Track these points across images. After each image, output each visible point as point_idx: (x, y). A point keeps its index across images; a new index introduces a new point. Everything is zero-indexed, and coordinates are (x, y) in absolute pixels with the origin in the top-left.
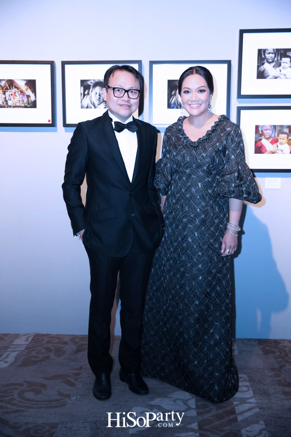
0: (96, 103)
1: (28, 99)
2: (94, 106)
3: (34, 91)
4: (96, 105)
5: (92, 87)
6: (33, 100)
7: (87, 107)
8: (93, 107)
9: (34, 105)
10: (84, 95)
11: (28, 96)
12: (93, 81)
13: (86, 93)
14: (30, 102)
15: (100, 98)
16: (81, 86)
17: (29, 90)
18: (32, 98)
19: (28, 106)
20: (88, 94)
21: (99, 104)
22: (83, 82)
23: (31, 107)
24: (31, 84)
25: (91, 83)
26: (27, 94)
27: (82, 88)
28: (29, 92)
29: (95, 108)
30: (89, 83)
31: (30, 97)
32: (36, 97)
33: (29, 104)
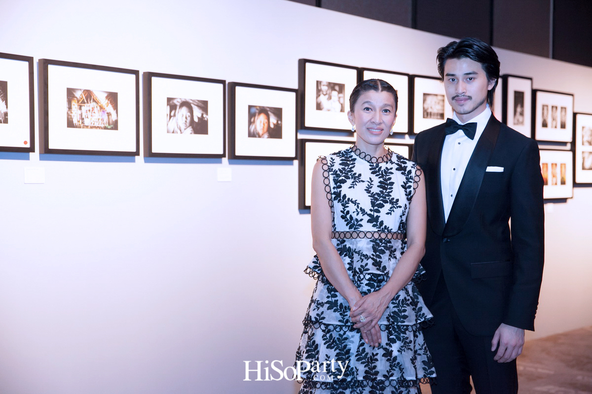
0: (183, 127)
1: (109, 118)
2: (181, 131)
3: (116, 107)
4: (182, 130)
5: (178, 107)
6: (114, 120)
7: (173, 132)
8: (179, 131)
9: (115, 126)
10: (170, 117)
11: (109, 114)
12: (179, 100)
13: (172, 113)
14: (111, 122)
15: (186, 122)
16: (167, 105)
17: (110, 106)
18: (113, 117)
19: (109, 127)
20: (175, 115)
21: (185, 129)
22: (169, 100)
23: (112, 129)
24: (113, 97)
25: (178, 102)
26: (108, 111)
27: (169, 107)
28: (110, 109)
29: (181, 133)
30: (175, 102)
31: (111, 115)
32: (117, 116)
33: (109, 124)
